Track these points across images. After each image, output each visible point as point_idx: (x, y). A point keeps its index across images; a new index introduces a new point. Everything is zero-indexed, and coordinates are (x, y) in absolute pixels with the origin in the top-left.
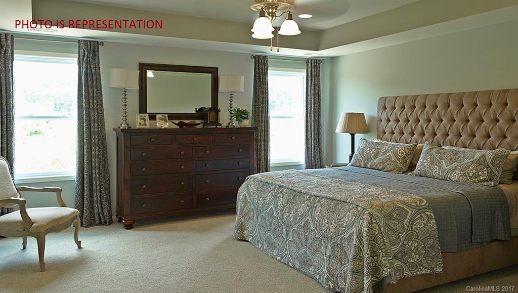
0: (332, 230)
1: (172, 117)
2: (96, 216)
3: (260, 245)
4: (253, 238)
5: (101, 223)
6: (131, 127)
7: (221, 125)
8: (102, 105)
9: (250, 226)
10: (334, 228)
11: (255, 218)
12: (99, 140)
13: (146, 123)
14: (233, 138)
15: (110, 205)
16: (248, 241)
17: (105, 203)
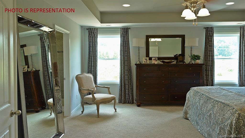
0: (220, 120)
1: (159, 59)
2: (127, 100)
3: (193, 123)
4: (191, 119)
5: (128, 103)
6: (141, 63)
7: (185, 63)
8: (130, 54)
9: (190, 112)
10: (221, 119)
11: (192, 109)
12: (128, 68)
13: (147, 61)
14: (190, 69)
15: (133, 96)
16: (189, 120)
17: (130, 94)
